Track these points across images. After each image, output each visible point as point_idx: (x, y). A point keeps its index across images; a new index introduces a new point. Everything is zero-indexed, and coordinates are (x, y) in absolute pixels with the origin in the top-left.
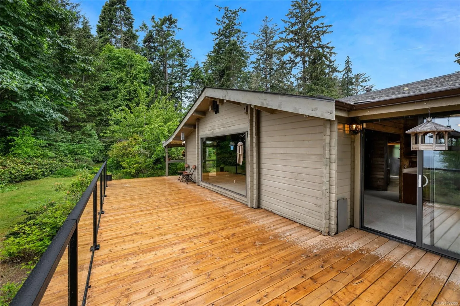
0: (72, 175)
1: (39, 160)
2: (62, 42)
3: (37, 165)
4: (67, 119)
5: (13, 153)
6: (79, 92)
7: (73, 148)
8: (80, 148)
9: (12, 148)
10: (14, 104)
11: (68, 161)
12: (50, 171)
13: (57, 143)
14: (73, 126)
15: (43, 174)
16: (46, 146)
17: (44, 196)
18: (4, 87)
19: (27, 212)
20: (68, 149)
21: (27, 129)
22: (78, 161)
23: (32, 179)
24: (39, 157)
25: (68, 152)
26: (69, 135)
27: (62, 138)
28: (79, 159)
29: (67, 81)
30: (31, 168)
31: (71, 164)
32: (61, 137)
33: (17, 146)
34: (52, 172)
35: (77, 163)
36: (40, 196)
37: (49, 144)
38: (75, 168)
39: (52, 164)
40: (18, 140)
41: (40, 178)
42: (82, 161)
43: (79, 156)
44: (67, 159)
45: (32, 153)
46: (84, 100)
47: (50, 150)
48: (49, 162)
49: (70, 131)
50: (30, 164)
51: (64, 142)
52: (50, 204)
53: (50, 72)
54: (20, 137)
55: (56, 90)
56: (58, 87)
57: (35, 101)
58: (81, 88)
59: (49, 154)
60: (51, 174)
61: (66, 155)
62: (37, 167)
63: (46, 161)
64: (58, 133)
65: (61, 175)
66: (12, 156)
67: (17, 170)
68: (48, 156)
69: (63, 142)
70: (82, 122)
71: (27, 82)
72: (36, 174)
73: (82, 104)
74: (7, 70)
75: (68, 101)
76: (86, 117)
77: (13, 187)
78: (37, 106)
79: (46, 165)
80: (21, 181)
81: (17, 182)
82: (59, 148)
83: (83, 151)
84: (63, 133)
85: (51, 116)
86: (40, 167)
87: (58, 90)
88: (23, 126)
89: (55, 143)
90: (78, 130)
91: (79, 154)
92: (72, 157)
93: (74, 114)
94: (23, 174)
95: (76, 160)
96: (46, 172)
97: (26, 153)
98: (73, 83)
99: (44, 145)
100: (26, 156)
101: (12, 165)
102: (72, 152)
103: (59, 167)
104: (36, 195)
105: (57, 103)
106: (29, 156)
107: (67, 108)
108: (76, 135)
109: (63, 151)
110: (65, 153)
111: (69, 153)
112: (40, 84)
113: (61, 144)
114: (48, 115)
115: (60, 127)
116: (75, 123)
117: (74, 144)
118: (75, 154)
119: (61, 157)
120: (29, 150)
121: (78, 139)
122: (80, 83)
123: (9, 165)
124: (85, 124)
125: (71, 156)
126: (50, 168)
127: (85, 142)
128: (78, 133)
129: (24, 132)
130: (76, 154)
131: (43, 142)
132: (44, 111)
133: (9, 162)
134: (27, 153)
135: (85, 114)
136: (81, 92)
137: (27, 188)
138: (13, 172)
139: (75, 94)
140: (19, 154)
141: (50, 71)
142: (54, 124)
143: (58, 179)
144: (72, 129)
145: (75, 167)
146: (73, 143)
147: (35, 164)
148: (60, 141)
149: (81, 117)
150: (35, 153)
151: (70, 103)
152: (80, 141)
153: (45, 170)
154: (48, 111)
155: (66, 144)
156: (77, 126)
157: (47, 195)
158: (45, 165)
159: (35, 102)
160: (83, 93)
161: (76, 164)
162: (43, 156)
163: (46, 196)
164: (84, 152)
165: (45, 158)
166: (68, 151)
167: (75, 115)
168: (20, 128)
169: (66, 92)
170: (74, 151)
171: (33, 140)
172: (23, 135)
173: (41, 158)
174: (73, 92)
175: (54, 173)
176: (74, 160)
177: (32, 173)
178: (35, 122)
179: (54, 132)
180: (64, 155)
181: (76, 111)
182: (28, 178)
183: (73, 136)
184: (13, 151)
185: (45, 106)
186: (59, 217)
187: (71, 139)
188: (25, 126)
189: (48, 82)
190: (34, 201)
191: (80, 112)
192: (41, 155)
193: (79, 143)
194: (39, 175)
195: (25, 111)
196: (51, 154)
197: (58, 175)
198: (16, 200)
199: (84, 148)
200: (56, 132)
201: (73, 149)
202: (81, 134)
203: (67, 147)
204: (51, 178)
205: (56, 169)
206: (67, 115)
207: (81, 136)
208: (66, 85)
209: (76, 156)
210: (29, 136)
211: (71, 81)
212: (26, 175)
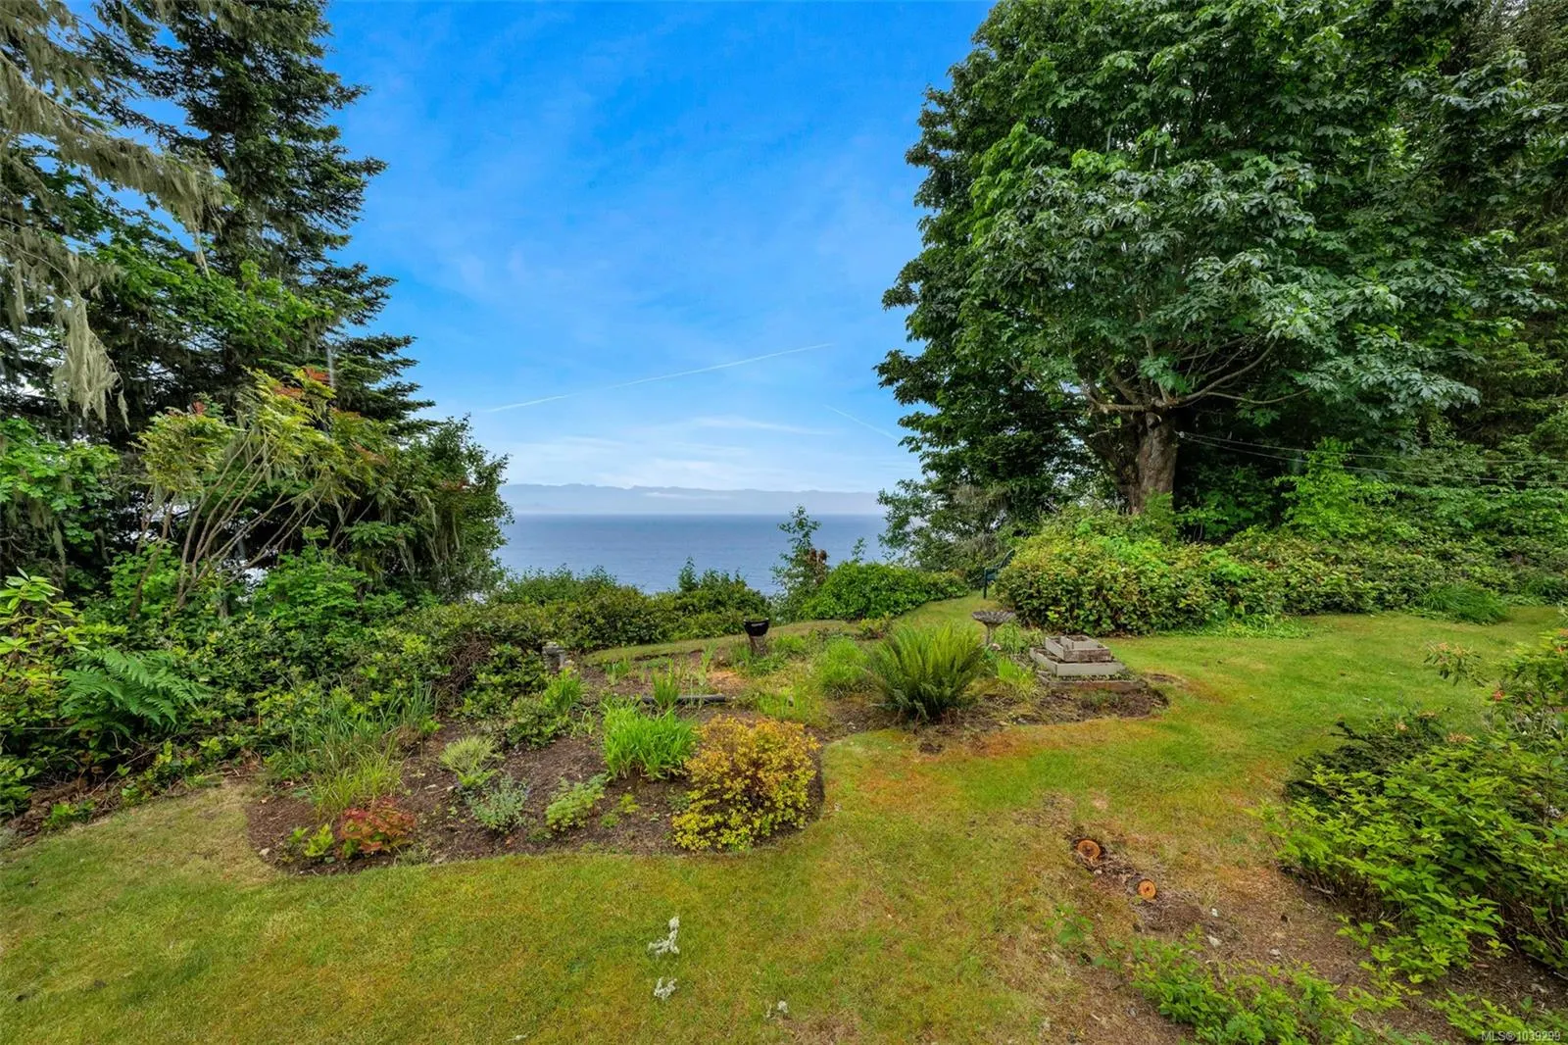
0: (1490, 618)
1: (1368, 549)
2: (1466, 93)
3: (1361, 565)
4: (1472, 394)
5: (1291, 523)
6: (1531, 272)
7: (1495, 506)
8: (1528, 507)
9: (1290, 510)
10: (1300, 379)
11: (1470, 556)
12: (1404, 590)
13: (1427, 490)
14: (1497, 419)
15: (1380, 599)
16: (1386, 502)
17: (1389, 678)
18: (1277, 334)
19: (1347, 730)
20: (1468, 513)
21: (1332, 450)
22: (1517, 562)
23: (1345, 611)
24: (1364, 537)
25: (1470, 525)
26: (1474, 454)
27: (1445, 471)
28: (1523, 554)
29: (1476, 243)
30: (1343, 576)
31: (1487, 569)
32: (1439, 468)
33: (1302, 503)
34: (1410, 596)
35: (1514, 568)
36: (1374, 676)
37: (1401, 496)
38: (1503, 588)
39: (1412, 566)
40: (1304, 486)
41: (1370, 612)
42: (1537, 562)
43: (1524, 540)
44: (1467, 550)
45: (1344, 526)
46: (1553, 297)
47: (1402, 515)
48: (1398, 556)
49: (1478, 441)
50: (1338, 560)
51: (1454, 486)
52: (1416, 719)
53: (1412, 234)
54: (1309, 476)
55: (1434, 293)
56: (1439, 278)
57: (1361, 352)
58: (1536, 252)
59: (1399, 530)
60: (1407, 601)
61: (1462, 536)
62: (1359, 570)
63: (1388, 554)
64: (1432, 451)
65: (1444, 609)
66: (1290, 532)
67: (1305, 575)
68: (1396, 535)
69: (1448, 483)
70: (1536, 397)
71: (1336, 297)
72: (1358, 596)
73: (1544, 316)
74: (1285, 283)
75: (1477, 322)
76: (1558, 371)
77: (1295, 626)
78: (1365, 369)
79: (1391, 568)
80: (1312, 612)
81: (1303, 613)
82: (1435, 508)
83: (1545, 520)
84: (1451, 449)
85: (1413, 396)
86: (1369, 574)
87: (1440, 290)
88: (1319, 441)
89: (1417, 490)
90: (1517, 433)
91: (1523, 533)
92: (1492, 543)
93: (1498, 369)
94: (1320, 590)
95: (1508, 555)
96: (1390, 592)
97: (1325, 526)
98: (1506, 240)
99: (1383, 498)
100: (1324, 533)
101: (1291, 561)
102: (1484, 524)
103: (1437, 579)
104: (1363, 669)
105: (1433, 341)
106: (1334, 535)
107: (1470, 350)
108: (1505, 452)
109: (1449, 517)
110: (1458, 525)
111: (1476, 528)
112: (1382, 289)
113: (1443, 493)
114: (1404, 393)
115: (1438, 427)
116: (1505, 403)
117: (1498, 492)
118: (1501, 533)
119: (1444, 541)
120: (1333, 515)
121: (1517, 469)
122: (1528, 232)
123: (1285, 560)
124: (1554, 400)
125: (1485, 540)
126: (1402, 580)
127: (1553, 478)
128: (1521, 443)
129: (1322, 458)
130: (1509, 532)
131: (1378, 486)
132: (1389, 378)
133: (1283, 552)
134: (1328, 525)
135: (1553, 357)
136: (1542, 267)
137: (1331, 640)
138: (1293, 581)
139: (1509, 283)
140: (1306, 527)
141: (1411, 228)
142: (1416, 422)
143: (1433, 624)
144: (1491, 433)
145: (1503, 584)
146: (1493, 488)
147: (1355, 561)
148: (1437, 483)
149: (1533, 373)
150: (1351, 526)
151: (1486, 330)
152: (1528, 476)
153: (1385, 586)
154: (1405, 378)
155: (1462, 492)
156: (1513, 416)
157: (1400, 678)
158: (1385, 568)
159: (1361, 357)
160: (1551, 270)
161: (1510, 575)
162: (1379, 536)
163: (1397, 683)
164: (1550, 525)
165: (1384, 544)
166: (1472, 520)
167: (1503, 369)
168: (1310, 447)
169: (1469, 288)
170: (1497, 521)
171: (1349, 481)
172: (1320, 467)
173: (1373, 544)
174: (1504, 277)
175: (1418, 599)
176: (1498, 557)
177: (1345, 589)
178: (1354, 422)
179: (1417, 450)
180: (1453, 535)
181: (1513, 354)
182: (1333, 605)
183: (1490, 458)
184: (1292, 517)
185: (1392, 362)
186: (1479, 801)
187: (1483, 469)
188: (1325, 440)
189: (1406, 273)
190: (1356, 689)
191: (1529, 355)
192: (1372, 532)
193: (1523, 486)
194: (1366, 598)
195: (1329, 393)
196: (1405, 529)
197: (1435, 608)
198: (1305, 673)
199: (1551, 505)
200: (1423, 448)
201: (1492, 511)
202: (1531, 447)
203: (1468, 504)
204: (1406, 617)
205: (1423, 585)
206: (1468, 380)
207: (1532, 457)
208: (1472, 263)
209: (1508, 539)
210: (1335, 470)
211: (1493, 237)
212: (1328, 596)
